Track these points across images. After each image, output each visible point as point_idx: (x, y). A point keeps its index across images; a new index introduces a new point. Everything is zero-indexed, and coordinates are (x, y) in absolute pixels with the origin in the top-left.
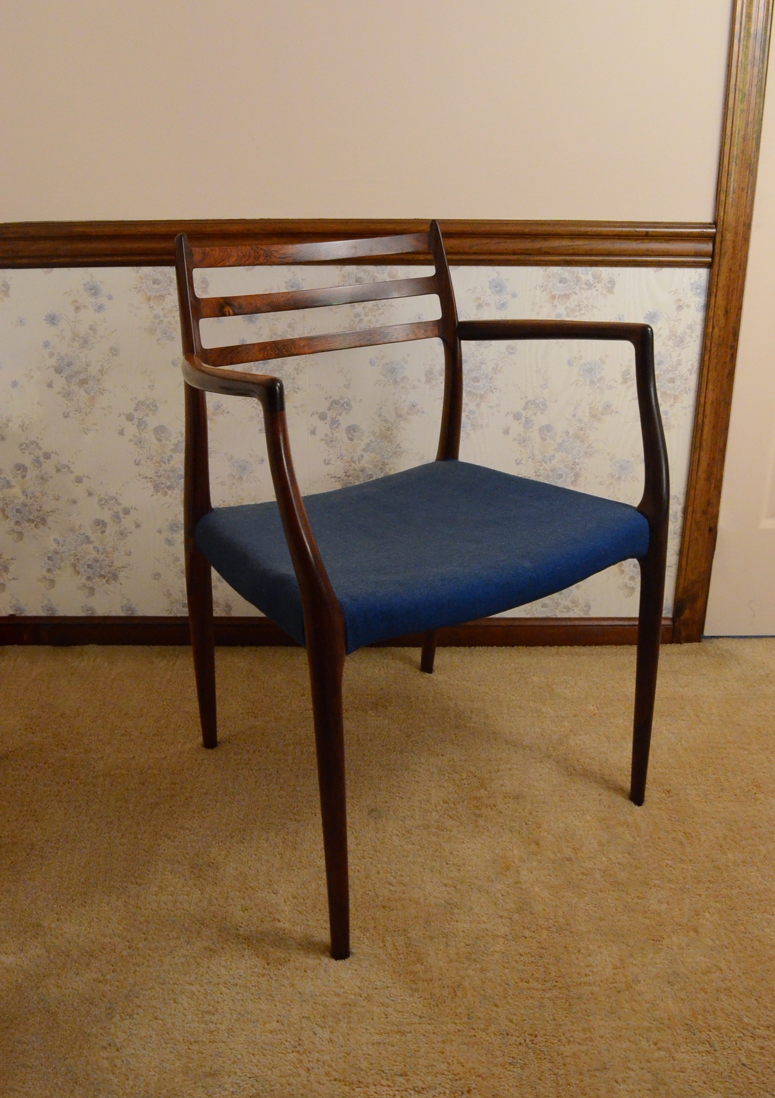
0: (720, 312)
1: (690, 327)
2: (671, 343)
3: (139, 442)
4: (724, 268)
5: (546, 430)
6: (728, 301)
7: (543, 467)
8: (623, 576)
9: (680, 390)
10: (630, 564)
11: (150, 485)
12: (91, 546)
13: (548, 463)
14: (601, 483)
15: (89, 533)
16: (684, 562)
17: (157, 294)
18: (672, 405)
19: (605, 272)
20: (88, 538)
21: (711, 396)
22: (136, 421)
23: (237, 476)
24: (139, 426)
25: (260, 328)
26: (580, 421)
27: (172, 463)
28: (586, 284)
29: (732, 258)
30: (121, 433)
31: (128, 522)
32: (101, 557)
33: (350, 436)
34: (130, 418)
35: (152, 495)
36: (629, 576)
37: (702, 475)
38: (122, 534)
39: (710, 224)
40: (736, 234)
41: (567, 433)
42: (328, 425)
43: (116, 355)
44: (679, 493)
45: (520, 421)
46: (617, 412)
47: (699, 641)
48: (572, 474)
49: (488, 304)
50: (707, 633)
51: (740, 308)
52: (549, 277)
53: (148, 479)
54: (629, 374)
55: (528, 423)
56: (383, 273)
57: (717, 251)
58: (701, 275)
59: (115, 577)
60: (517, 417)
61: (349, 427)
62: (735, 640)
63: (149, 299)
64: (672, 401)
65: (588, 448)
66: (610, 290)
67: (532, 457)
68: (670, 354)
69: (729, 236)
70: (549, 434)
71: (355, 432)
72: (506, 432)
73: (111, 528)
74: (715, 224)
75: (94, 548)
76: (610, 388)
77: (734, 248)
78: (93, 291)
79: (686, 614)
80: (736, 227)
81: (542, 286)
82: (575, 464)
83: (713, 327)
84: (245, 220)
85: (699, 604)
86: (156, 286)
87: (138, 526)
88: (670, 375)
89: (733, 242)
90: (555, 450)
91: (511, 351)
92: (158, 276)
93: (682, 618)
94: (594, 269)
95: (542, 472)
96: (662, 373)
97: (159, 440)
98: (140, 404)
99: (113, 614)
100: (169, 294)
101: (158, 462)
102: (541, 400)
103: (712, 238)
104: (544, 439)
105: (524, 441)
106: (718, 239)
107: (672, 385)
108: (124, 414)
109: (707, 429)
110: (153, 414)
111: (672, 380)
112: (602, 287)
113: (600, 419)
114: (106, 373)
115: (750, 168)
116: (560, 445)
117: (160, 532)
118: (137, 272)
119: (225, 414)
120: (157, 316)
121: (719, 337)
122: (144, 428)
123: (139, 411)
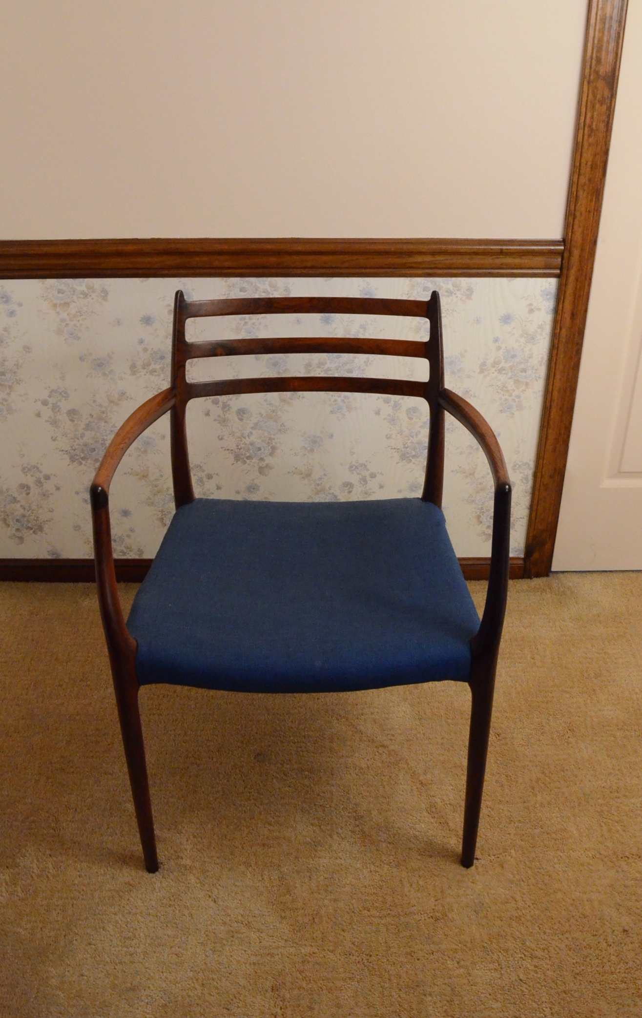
0: (567, 316)
1: (541, 327)
2: (523, 340)
3: (54, 422)
4: (572, 279)
5: (413, 411)
6: (575, 304)
7: (410, 441)
8: (481, 525)
9: (530, 379)
10: (487, 516)
11: (67, 457)
12: (18, 505)
13: (415, 437)
14: (461, 453)
15: (15, 494)
16: (533, 518)
17: (62, 302)
18: (524, 391)
19: (464, 282)
20: (14, 498)
21: (558, 384)
22: (50, 406)
24: (53, 409)
25: (156, 329)
27: (85, 439)
28: (447, 291)
29: (579, 270)
31: (49, 486)
32: (27, 514)
33: (240, 417)
34: (45, 403)
35: (69, 465)
36: (486, 526)
37: (549, 447)
38: (45, 495)
39: (559, 241)
40: (582, 250)
42: (220, 408)
43: (29, 352)
44: (530, 460)
45: (389, 404)
46: (475, 397)
47: (547, 576)
50: (553, 569)
51: (586, 311)
52: (413, 286)
53: (64, 452)
54: (486, 366)
55: (397, 406)
56: (265, 284)
57: (565, 265)
58: (550, 284)
59: (41, 529)
60: (387, 401)
61: (239, 410)
62: (578, 575)
63: (55, 305)
64: (524, 387)
66: (469, 297)
67: (401, 432)
68: (522, 349)
69: (576, 253)
70: (415, 414)
71: (244, 414)
72: (378, 413)
73: (35, 491)
74: (564, 241)
75: (21, 506)
76: (469, 377)
77: (580, 262)
78: (5, 299)
79: (536, 555)
80: (583, 245)
81: (408, 294)
83: (561, 329)
84: (137, 239)
85: (548, 546)
86: (60, 295)
87: (58, 489)
88: (522, 366)
89: (580, 256)
90: (421, 427)
92: (62, 287)
93: (532, 559)
94: (454, 279)
95: (409, 444)
96: (515, 364)
97: (72, 421)
98: (52, 393)
99: (41, 557)
100: (74, 302)
101: (72, 439)
103: (561, 254)
104: (411, 419)
105: (393, 420)
106: (566, 255)
107: (523, 374)
108: (39, 400)
109: (554, 410)
110: (65, 400)
111: (524, 371)
112: (461, 294)
114: (21, 367)
115: (597, 193)
117: (77, 493)
118: (43, 284)
119: (129, 400)
120: (63, 320)
121: (566, 336)
122: (58, 411)
123: (52, 398)
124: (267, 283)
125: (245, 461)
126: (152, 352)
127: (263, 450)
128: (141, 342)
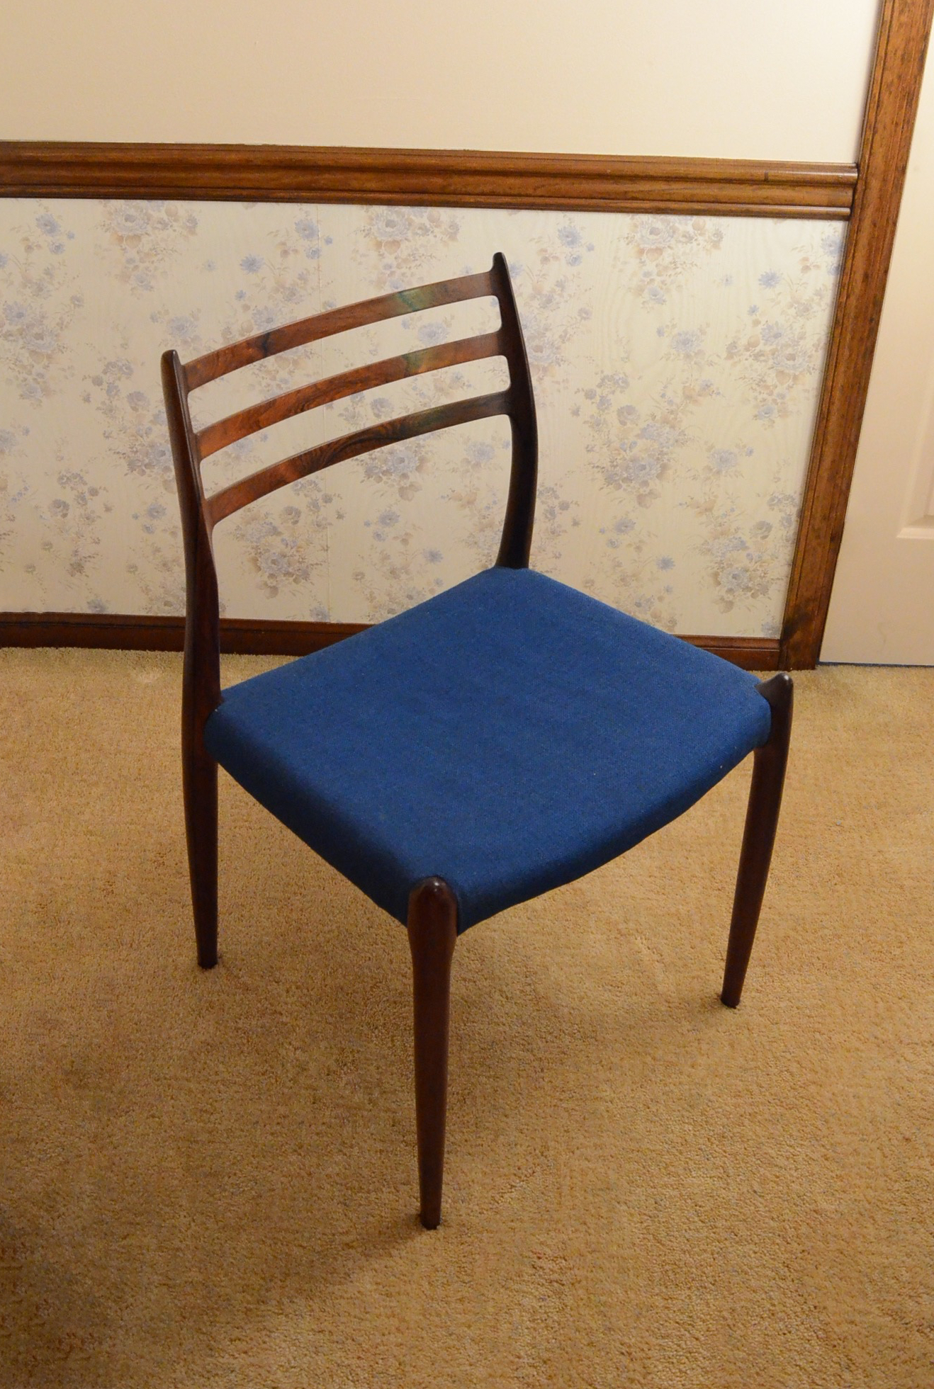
0: (859, 276)
1: (818, 293)
2: (792, 311)
3: (109, 411)
4: (867, 224)
5: (626, 412)
6: (869, 261)
7: (621, 456)
8: (718, 588)
9: (800, 370)
10: (729, 574)
11: (124, 463)
13: (628, 451)
14: (695, 478)
16: (797, 577)
17: (131, 234)
18: (790, 387)
19: (710, 222)
21: (841, 380)
22: (105, 386)
23: (233, 455)
24: (108, 392)
25: (263, 279)
26: (670, 402)
27: (152, 437)
28: (684, 236)
29: (877, 210)
30: (87, 399)
31: (95, 505)
33: (376, 411)
34: (97, 382)
35: (126, 475)
36: (726, 589)
37: (825, 474)
38: (89, 519)
39: (852, 168)
40: (885, 180)
41: (653, 417)
43: (79, 306)
44: (795, 493)
45: (593, 400)
46: (719, 393)
47: (813, 668)
48: (659, 466)
49: (556, 258)
50: (822, 659)
51: (886, 272)
52: (636, 226)
53: (120, 455)
54: (736, 348)
55: (604, 404)
56: (422, 216)
57: (858, 202)
58: (834, 231)
59: (80, 568)
60: (590, 395)
61: (375, 401)
62: (859, 669)
63: (121, 239)
64: (791, 382)
65: (680, 434)
66: (716, 245)
67: (608, 443)
68: (791, 325)
69: (875, 184)
70: (629, 417)
71: (382, 407)
72: (576, 413)
73: (75, 511)
74: (858, 166)
76: (711, 364)
77: (880, 198)
78: (48, 228)
79: (797, 636)
80: (885, 172)
81: (627, 238)
82: (662, 453)
83: (848, 297)
84: (243, 146)
85: (814, 625)
86: (129, 224)
87: (108, 509)
88: (790, 351)
89: (881, 190)
90: (638, 436)
91: (584, 315)
92: (132, 212)
93: (791, 641)
94: (695, 218)
95: (619, 462)
96: (779, 348)
97: (135, 409)
98: (109, 366)
99: (78, 610)
100: (147, 234)
101: (133, 436)
102: (621, 376)
103: (853, 185)
104: (623, 423)
105: (598, 425)
106: (860, 187)
107: (791, 363)
108: (89, 377)
109: (834, 418)
110: (127, 378)
111: (792, 357)
112: (705, 241)
113: (696, 401)
114: (66, 327)
115: (910, 98)
116: (644, 430)
117: (136, 517)
118: (105, 206)
120: (130, 261)
121: (856, 307)
122: (116, 394)
123: (108, 374)
124: (425, 215)
125: (380, 477)
126: (255, 311)
127: (406, 462)
128: (240, 296)
